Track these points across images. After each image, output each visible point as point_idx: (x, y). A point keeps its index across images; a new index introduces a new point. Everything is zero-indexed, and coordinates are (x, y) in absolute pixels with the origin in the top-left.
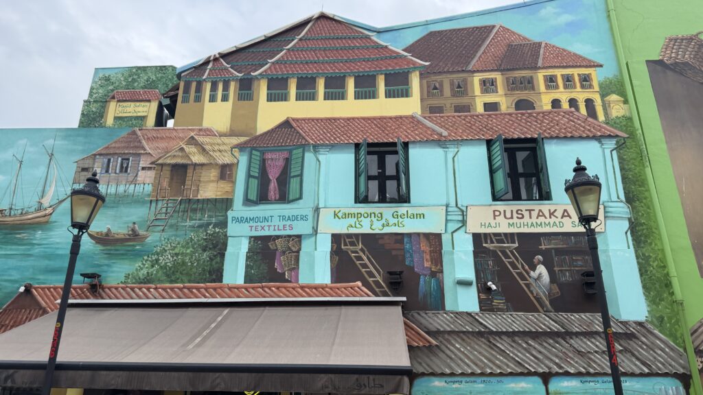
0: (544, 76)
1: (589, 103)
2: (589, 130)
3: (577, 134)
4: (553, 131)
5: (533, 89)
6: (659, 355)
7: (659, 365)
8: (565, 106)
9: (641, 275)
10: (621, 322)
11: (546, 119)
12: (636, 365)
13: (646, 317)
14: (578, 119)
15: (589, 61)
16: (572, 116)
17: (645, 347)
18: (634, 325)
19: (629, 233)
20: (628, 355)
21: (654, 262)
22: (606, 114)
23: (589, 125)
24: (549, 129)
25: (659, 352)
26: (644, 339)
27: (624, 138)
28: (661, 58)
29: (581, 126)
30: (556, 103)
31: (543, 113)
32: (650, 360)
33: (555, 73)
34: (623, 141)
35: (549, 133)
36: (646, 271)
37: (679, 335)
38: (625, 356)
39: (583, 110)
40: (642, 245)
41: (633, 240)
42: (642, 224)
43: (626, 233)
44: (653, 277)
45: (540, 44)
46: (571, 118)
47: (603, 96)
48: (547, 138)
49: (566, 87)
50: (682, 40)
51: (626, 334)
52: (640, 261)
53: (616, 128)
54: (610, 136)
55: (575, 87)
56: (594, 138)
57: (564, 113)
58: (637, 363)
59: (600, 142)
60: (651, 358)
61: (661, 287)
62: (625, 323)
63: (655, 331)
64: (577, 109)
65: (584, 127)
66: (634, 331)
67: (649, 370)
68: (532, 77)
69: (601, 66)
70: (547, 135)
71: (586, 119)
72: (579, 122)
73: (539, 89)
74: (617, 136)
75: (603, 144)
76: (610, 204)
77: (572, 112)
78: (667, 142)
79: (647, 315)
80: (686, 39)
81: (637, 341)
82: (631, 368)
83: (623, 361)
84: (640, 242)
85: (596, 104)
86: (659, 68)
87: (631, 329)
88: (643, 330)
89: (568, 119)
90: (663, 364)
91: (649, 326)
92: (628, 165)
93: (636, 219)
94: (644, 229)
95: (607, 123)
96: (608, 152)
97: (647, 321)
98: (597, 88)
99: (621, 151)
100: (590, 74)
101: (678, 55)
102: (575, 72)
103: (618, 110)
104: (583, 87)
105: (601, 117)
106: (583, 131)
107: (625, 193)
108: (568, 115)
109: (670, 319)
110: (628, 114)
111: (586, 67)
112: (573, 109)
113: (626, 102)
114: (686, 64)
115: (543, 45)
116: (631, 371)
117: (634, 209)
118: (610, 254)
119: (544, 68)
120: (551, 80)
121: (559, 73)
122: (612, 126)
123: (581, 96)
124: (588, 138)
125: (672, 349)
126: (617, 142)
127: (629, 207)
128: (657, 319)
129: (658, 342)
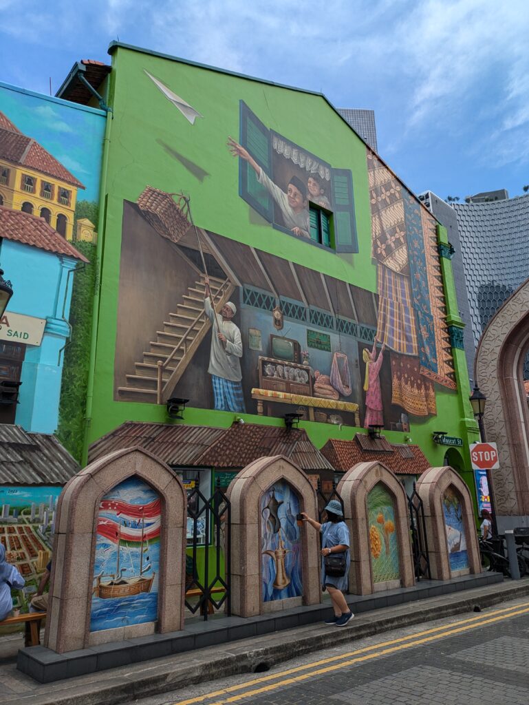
0: (23, 174)
1: (62, 219)
2: (53, 245)
3: (40, 245)
4: (16, 234)
5: (7, 183)
6: (56, 467)
7: (54, 475)
8: (37, 213)
9: (62, 392)
10: (29, 435)
11: (12, 219)
12: (31, 475)
13: (55, 431)
14: (46, 231)
15: (74, 179)
16: (40, 226)
17: (45, 459)
18: (41, 437)
19: (63, 352)
20: (27, 466)
21: (77, 381)
22: (75, 235)
23: (55, 240)
24: (12, 230)
25: (57, 464)
26: (46, 452)
27: (85, 263)
28: (137, 202)
29: (47, 239)
30: (27, 207)
31: (10, 212)
32: (46, 471)
33: (36, 177)
34: (83, 265)
35: (11, 235)
36: (68, 389)
37: (79, 449)
38: (23, 467)
39: (53, 224)
40: (72, 365)
41: (65, 359)
42: (77, 346)
43: (60, 351)
44: (73, 395)
45: (28, 140)
46: (39, 227)
47: (77, 217)
48: (6, 238)
49: (42, 194)
50: (159, 194)
51: (30, 446)
52: (65, 378)
53: (80, 251)
54: (72, 257)
55: (52, 199)
56: (57, 254)
57: (34, 219)
58: (33, 473)
59: (61, 259)
60: (48, 469)
61: (77, 405)
62: (32, 436)
63: (59, 445)
64: (48, 220)
65: (49, 240)
66: (39, 443)
67: (43, 480)
68: (8, 170)
69: (84, 188)
70: (8, 236)
71: (54, 233)
72: (46, 234)
73: (13, 186)
74: (79, 259)
75: (63, 262)
76: (53, 321)
77: (41, 221)
78: (120, 278)
79: (56, 429)
80: (162, 195)
81: (39, 453)
82: (25, 478)
83: (20, 471)
84: (70, 362)
85: (68, 222)
86: (133, 210)
87: (37, 441)
88: (49, 443)
89: (35, 227)
90: (57, 475)
91: (55, 440)
92: (81, 289)
93: (73, 340)
94: (78, 351)
95: (73, 244)
96: (65, 271)
97: (54, 434)
98: (73, 207)
99: (79, 274)
100: (71, 191)
101: (152, 205)
102: (57, 184)
103: (87, 235)
104: (60, 201)
105: (69, 236)
106: (48, 244)
107: (70, 313)
108: (37, 223)
109: (76, 434)
110: (94, 242)
111: (69, 183)
112: (43, 219)
113: (96, 230)
114: (155, 215)
115: (31, 143)
116: (25, 481)
117: (74, 331)
118: (38, 368)
119: (25, 166)
120: (28, 182)
121: (40, 178)
122: (77, 248)
123: (56, 209)
124: (50, 252)
125: (69, 461)
126: (78, 265)
127: (70, 328)
128: (64, 434)
129: (59, 455)
